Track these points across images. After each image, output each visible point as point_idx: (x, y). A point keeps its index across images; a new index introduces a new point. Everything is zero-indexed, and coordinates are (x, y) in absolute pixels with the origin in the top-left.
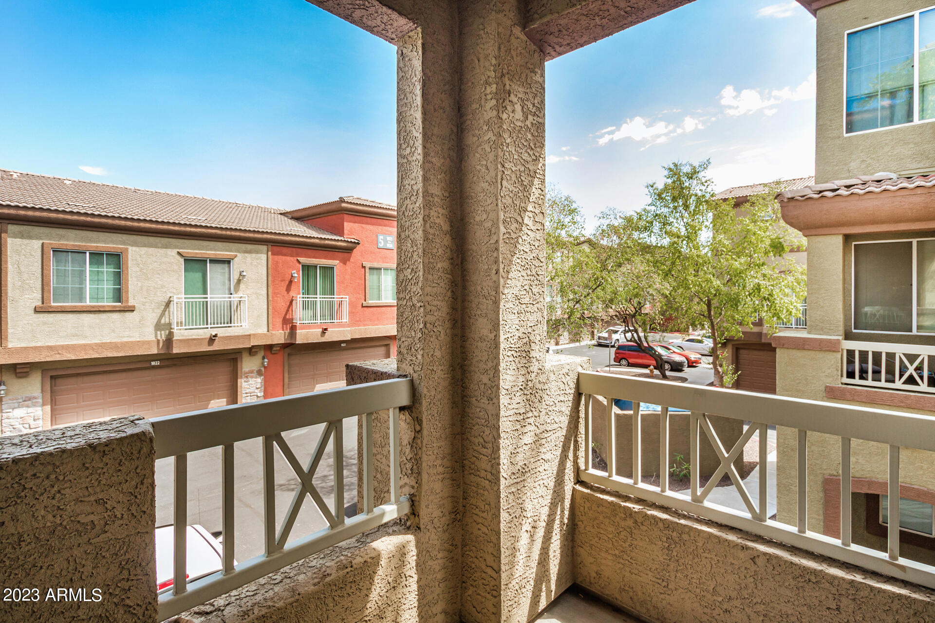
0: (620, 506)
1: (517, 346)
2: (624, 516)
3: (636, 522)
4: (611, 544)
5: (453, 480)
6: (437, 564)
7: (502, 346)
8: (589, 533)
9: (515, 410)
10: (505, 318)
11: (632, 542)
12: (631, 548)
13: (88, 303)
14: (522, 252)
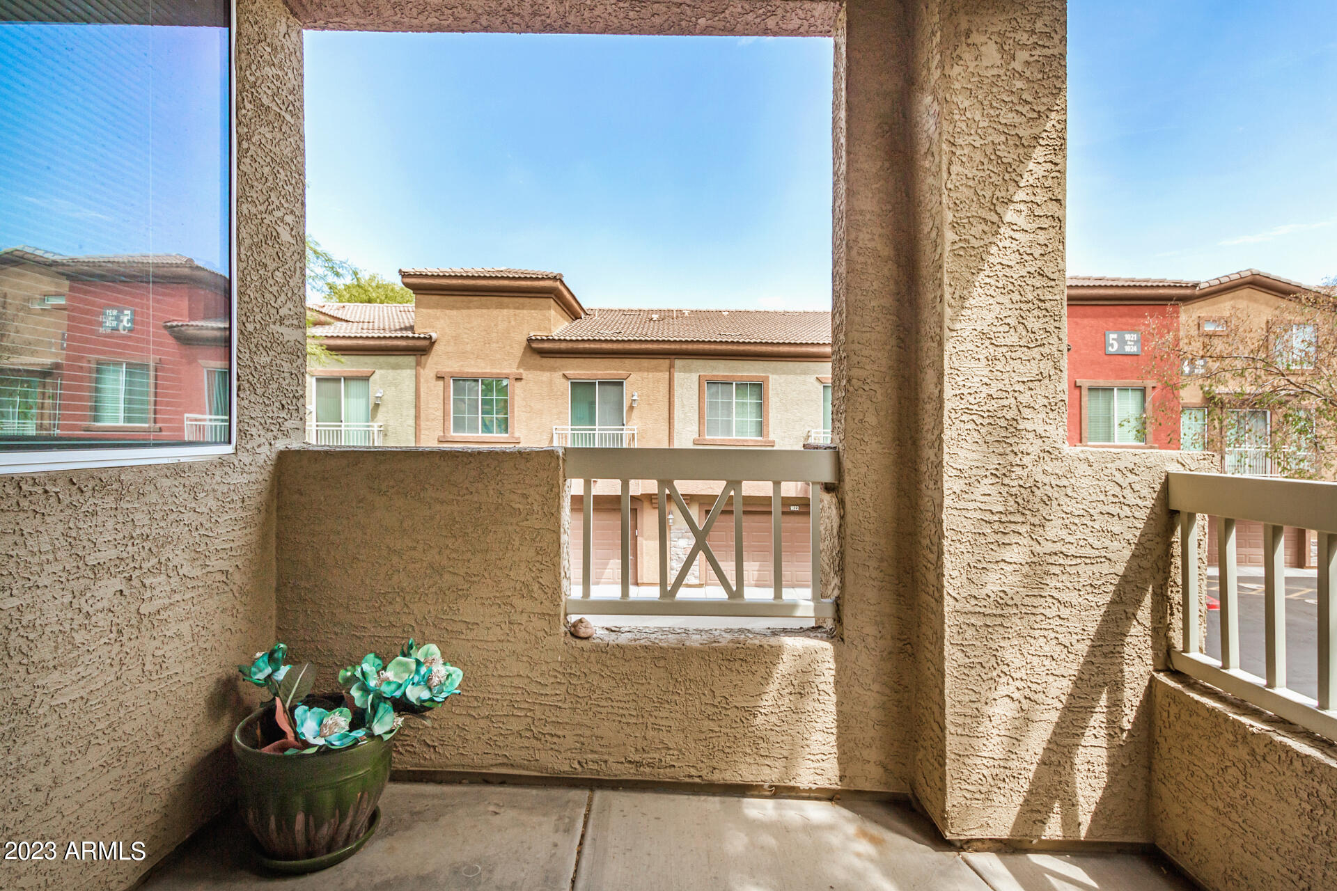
0: (1226, 719)
1: (985, 408)
2: (1232, 738)
3: (1253, 753)
4: (1211, 788)
5: (900, 595)
6: (871, 696)
7: (948, 405)
8: (1176, 761)
9: (979, 504)
10: (956, 365)
11: (1248, 791)
12: (1244, 802)
13: (734, 437)
14: (1000, 267)
